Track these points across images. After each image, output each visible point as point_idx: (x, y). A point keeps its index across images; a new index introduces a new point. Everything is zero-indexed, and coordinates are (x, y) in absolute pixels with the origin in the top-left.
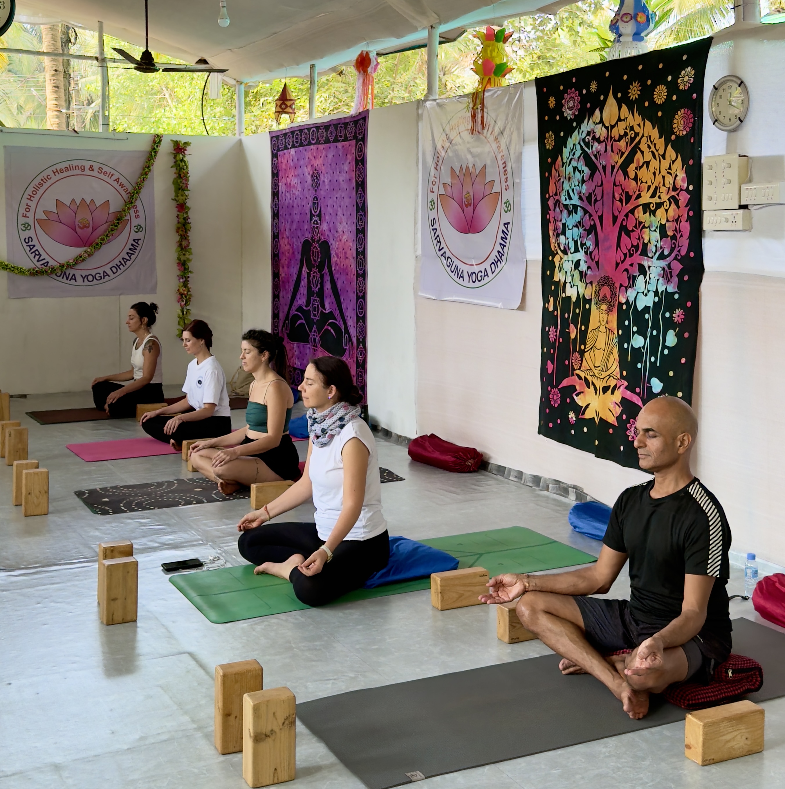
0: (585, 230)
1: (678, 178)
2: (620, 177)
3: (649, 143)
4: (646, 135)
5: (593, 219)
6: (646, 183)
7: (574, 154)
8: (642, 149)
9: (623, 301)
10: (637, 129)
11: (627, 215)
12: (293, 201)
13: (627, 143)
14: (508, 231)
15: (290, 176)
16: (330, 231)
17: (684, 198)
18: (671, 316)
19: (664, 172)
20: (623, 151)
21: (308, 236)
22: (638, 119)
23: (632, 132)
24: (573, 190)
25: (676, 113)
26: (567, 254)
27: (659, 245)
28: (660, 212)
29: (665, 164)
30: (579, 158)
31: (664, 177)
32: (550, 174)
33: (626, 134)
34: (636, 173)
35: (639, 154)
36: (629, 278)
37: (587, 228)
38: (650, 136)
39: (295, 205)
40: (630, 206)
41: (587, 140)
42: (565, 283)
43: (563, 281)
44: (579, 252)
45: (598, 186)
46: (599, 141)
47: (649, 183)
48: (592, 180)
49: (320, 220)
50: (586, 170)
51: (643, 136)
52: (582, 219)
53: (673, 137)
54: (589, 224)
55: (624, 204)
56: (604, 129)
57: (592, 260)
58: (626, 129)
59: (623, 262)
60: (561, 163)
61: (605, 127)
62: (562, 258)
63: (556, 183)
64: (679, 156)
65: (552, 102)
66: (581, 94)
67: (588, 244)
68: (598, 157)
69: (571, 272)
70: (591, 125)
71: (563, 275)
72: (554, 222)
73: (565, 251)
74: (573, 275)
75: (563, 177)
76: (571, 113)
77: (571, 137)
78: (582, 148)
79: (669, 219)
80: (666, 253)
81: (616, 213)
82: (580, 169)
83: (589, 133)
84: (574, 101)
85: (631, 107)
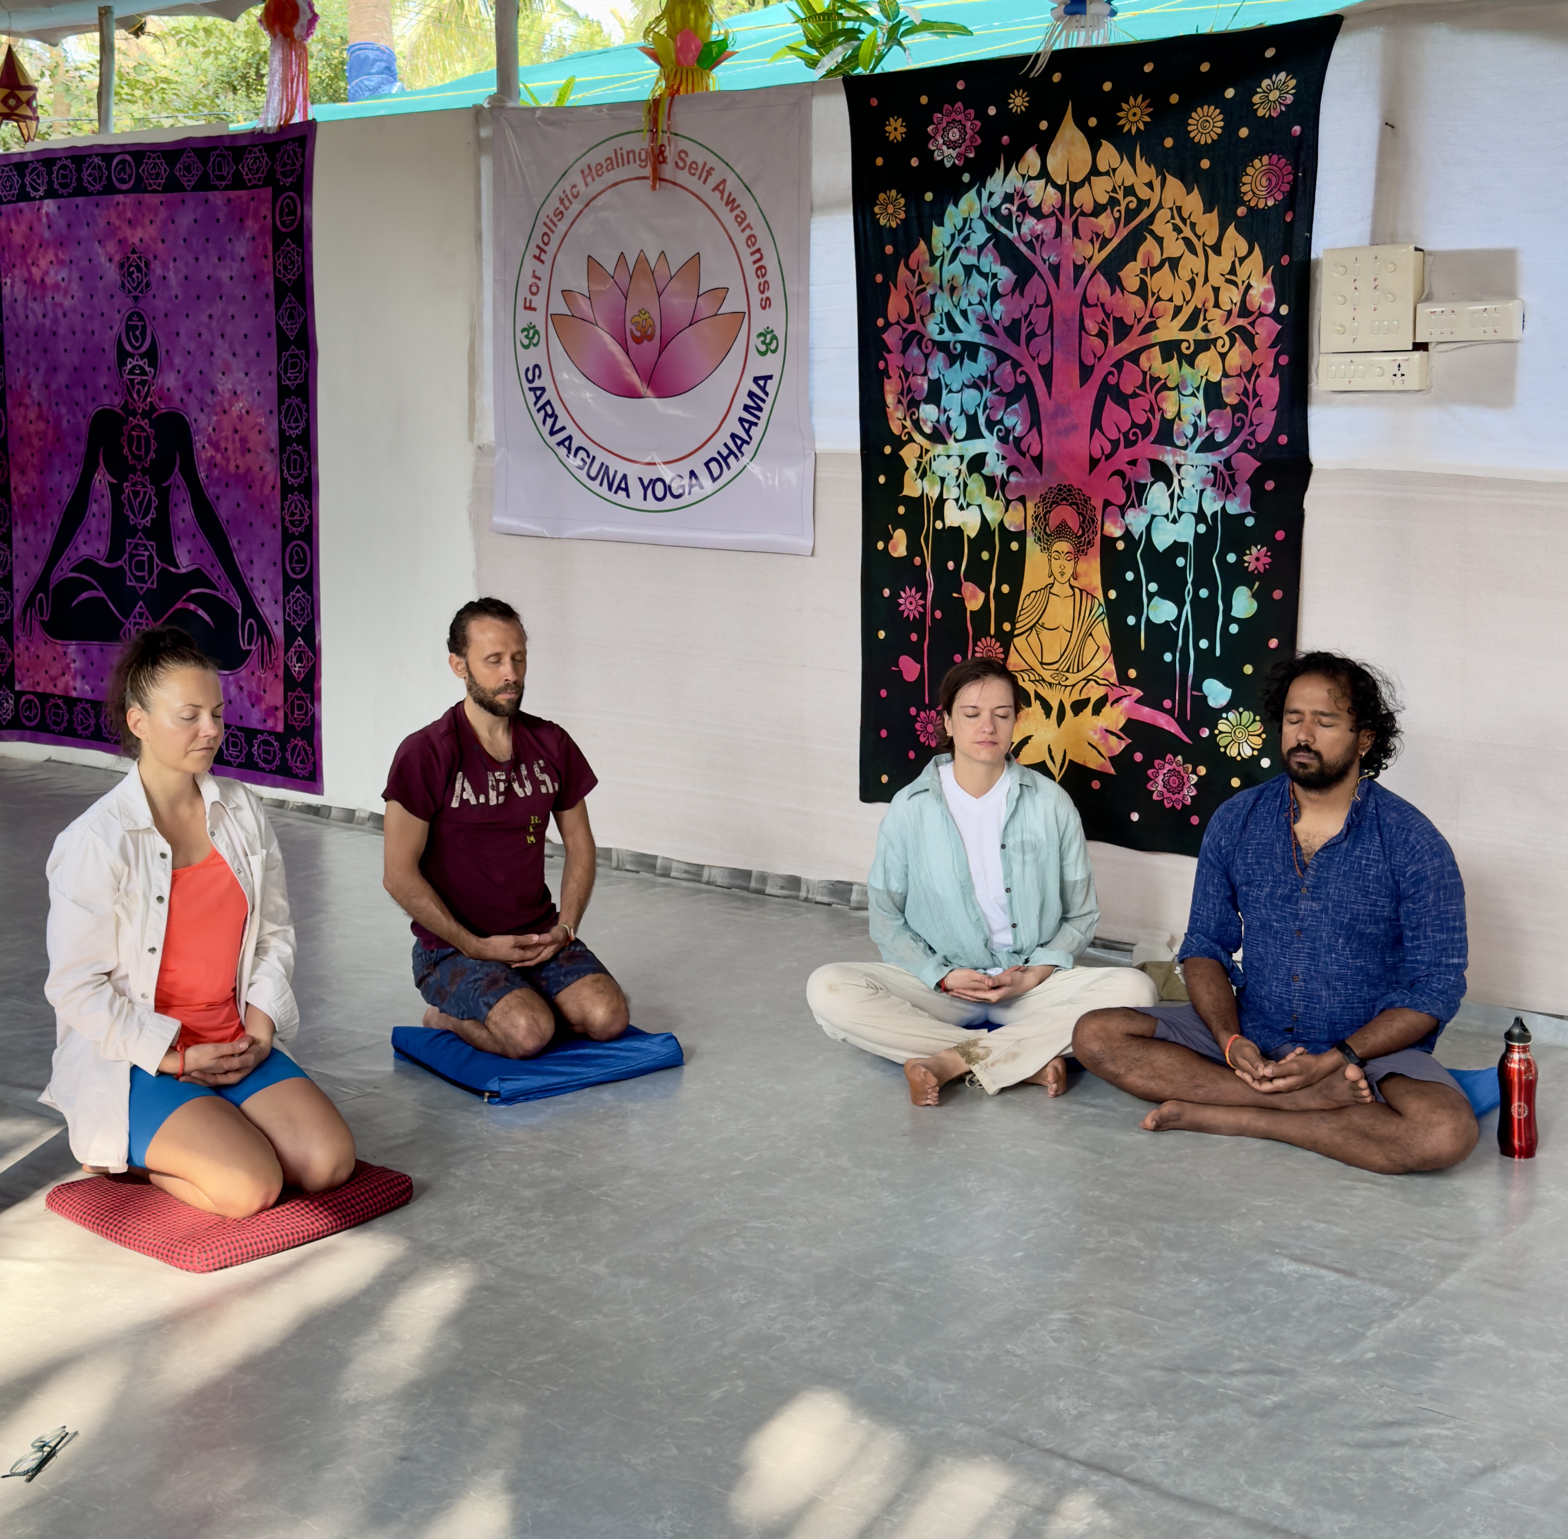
0: (1000, 393)
2: (1101, 288)
3: (1178, 221)
4: (1168, 204)
5: (1023, 372)
6: (1171, 300)
7: (966, 239)
8: (1159, 233)
9: (1116, 533)
10: (1143, 193)
11: (1119, 365)
12: (55, 321)
13: (1117, 221)
14: (767, 394)
15: (43, 263)
16: (190, 391)
17: (1266, 331)
18: (1240, 560)
19: (1216, 280)
20: (1107, 235)
21: (112, 401)
22: (1146, 172)
23: (1132, 198)
24: (964, 314)
25: (1248, 163)
26: (945, 442)
27: (1202, 423)
28: (1207, 359)
29: (1220, 265)
30: (981, 248)
31: (1216, 290)
32: (891, 277)
33: (1113, 202)
34: (1143, 283)
35: (1149, 245)
36: (1127, 489)
37: (1008, 390)
38: (1179, 209)
39: (61, 331)
40: (1128, 346)
41: (1004, 211)
42: (941, 501)
43: (934, 494)
44: (982, 437)
45: (1038, 306)
46: (1038, 213)
47: (1178, 301)
48: (1022, 294)
49: (153, 363)
50: (1005, 274)
51: (1160, 207)
52: (992, 373)
53: (1241, 211)
54: (1011, 380)
55: (1111, 342)
56: (1050, 189)
57: (1023, 454)
58: (1114, 190)
59: (1108, 457)
60: (927, 257)
61: (1055, 185)
62: (927, 451)
63: (912, 297)
64: (1257, 248)
65: (896, 129)
66: (981, 115)
67: (1009, 421)
68: (1037, 246)
69: (958, 477)
70: (1014, 181)
71: (932, 485)
72: (900, 377)
73: (938, 436)
74: (966, 485)
75: (934, 286)
76: (954, 153)
77: (956, 205)
78: (989, 227)
79: (1230, 373)
80: (1220, 437)
81: (1089, 361)
82: (986, 270)
83: (1008, 198)
84: (963, 130)
85: (1125, 148)
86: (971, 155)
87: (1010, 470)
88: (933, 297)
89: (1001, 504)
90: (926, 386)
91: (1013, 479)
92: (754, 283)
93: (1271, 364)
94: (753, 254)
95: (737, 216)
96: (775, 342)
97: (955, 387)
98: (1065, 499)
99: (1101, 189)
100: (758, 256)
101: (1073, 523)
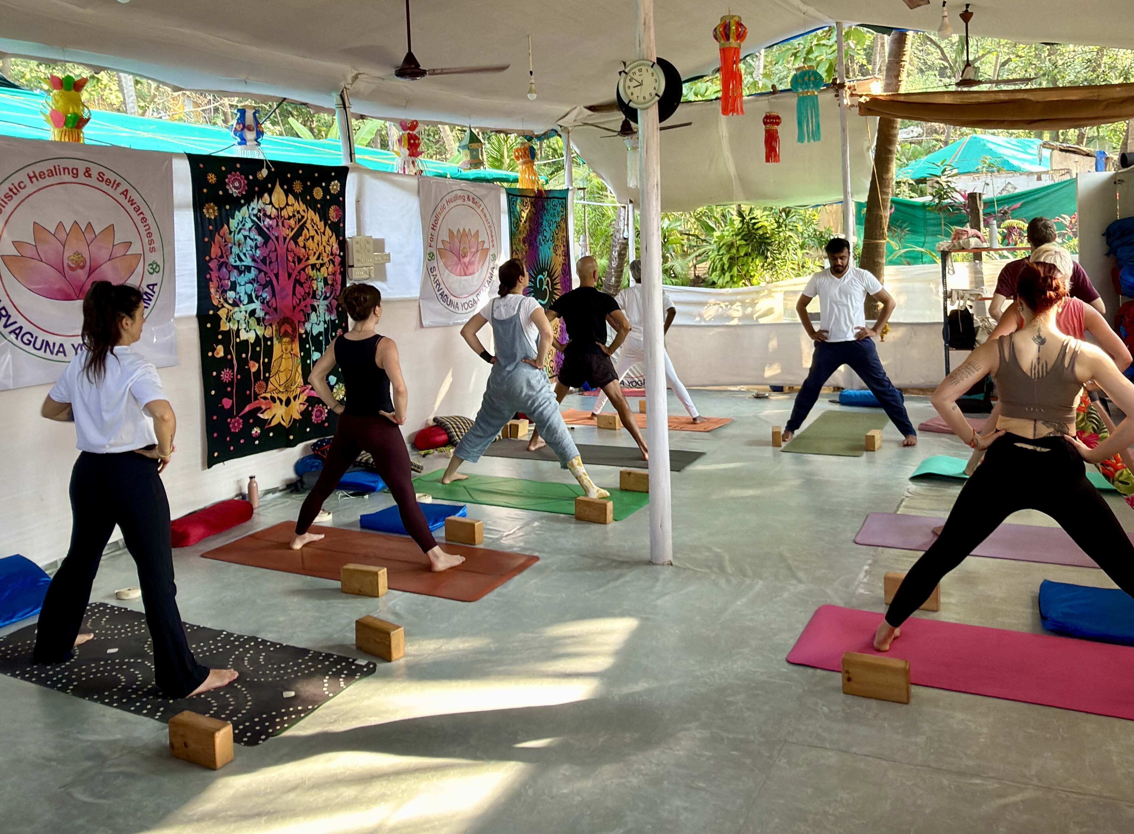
0: (260, 285)
1: (334, 248)
2: (292, 245)
3: (313, 224)
4: (310, 218)
5: (268, 276)
6: (313, 250)
7: (244, 225)
9: (303, 331)
10: (302, 213)
11: (299, 272)
13: (296, 222)
17: (338, 260)
19: (324, 244)
20: (292, 227)
22: (302, 206)
23: (299, 215)
24: (245, 254)
25: (330, 207)
26: (238, 306)
27: (323, 291)
28: (323, 269)
29: (325, 238)
30: (250, 229)
31: (325, 247)
32: (212, 238)
33: (294, 216)
34: (305, 243)
35: (305, 230)
36: (305, 315)
37: (263, 284)
38: (313, 219)
40: (302, 266)
41: (259, 216)
42: (238, 330)
43: (235, 328)
44: (254, 302)
45: (271, 252)
46: (270, 217)
47: (315, 250)
48: (266, 247)
50: (260, 239)
51: (307, 219)
52: (257, 277)
53: (329, 222)
54: (264, 280)
55: (297, 264)
56: (273, 209)
57: (270, 307)
58: (294, 211)
59: (298, 305)
60: (228, 231)
61: (275, 208)
62: (231, 310)
63: (222, 248)
64: (334, 234)
65: (212, 178)
66: (247, 178)
67: (264, 295)
68: (271, 229)
69: (245, 320)
70: (261, 205)
71: (234, 324)
72: (217, 281)
73: (235, 304)
74: (248, 322)
75: (232, 243)
76: (237, 191)
77: (239, 211)
78: (253, 221)
79: (330, 273)
80: (328, 295)
81: (291, 271)
82: (252, 237)
83: (259, 211)
84: (240, 183)
85: (296, 198)
86: (244, 193)
87: (265, 314)
88: (231, 248)
89: (263, 328)
90: (230, 284)
91: (267, 317)
92: (146, 240)
93: (339, 271)
97: (242, 283)
99: (290, 209)
100: (147, 227)
101: (290, 330)
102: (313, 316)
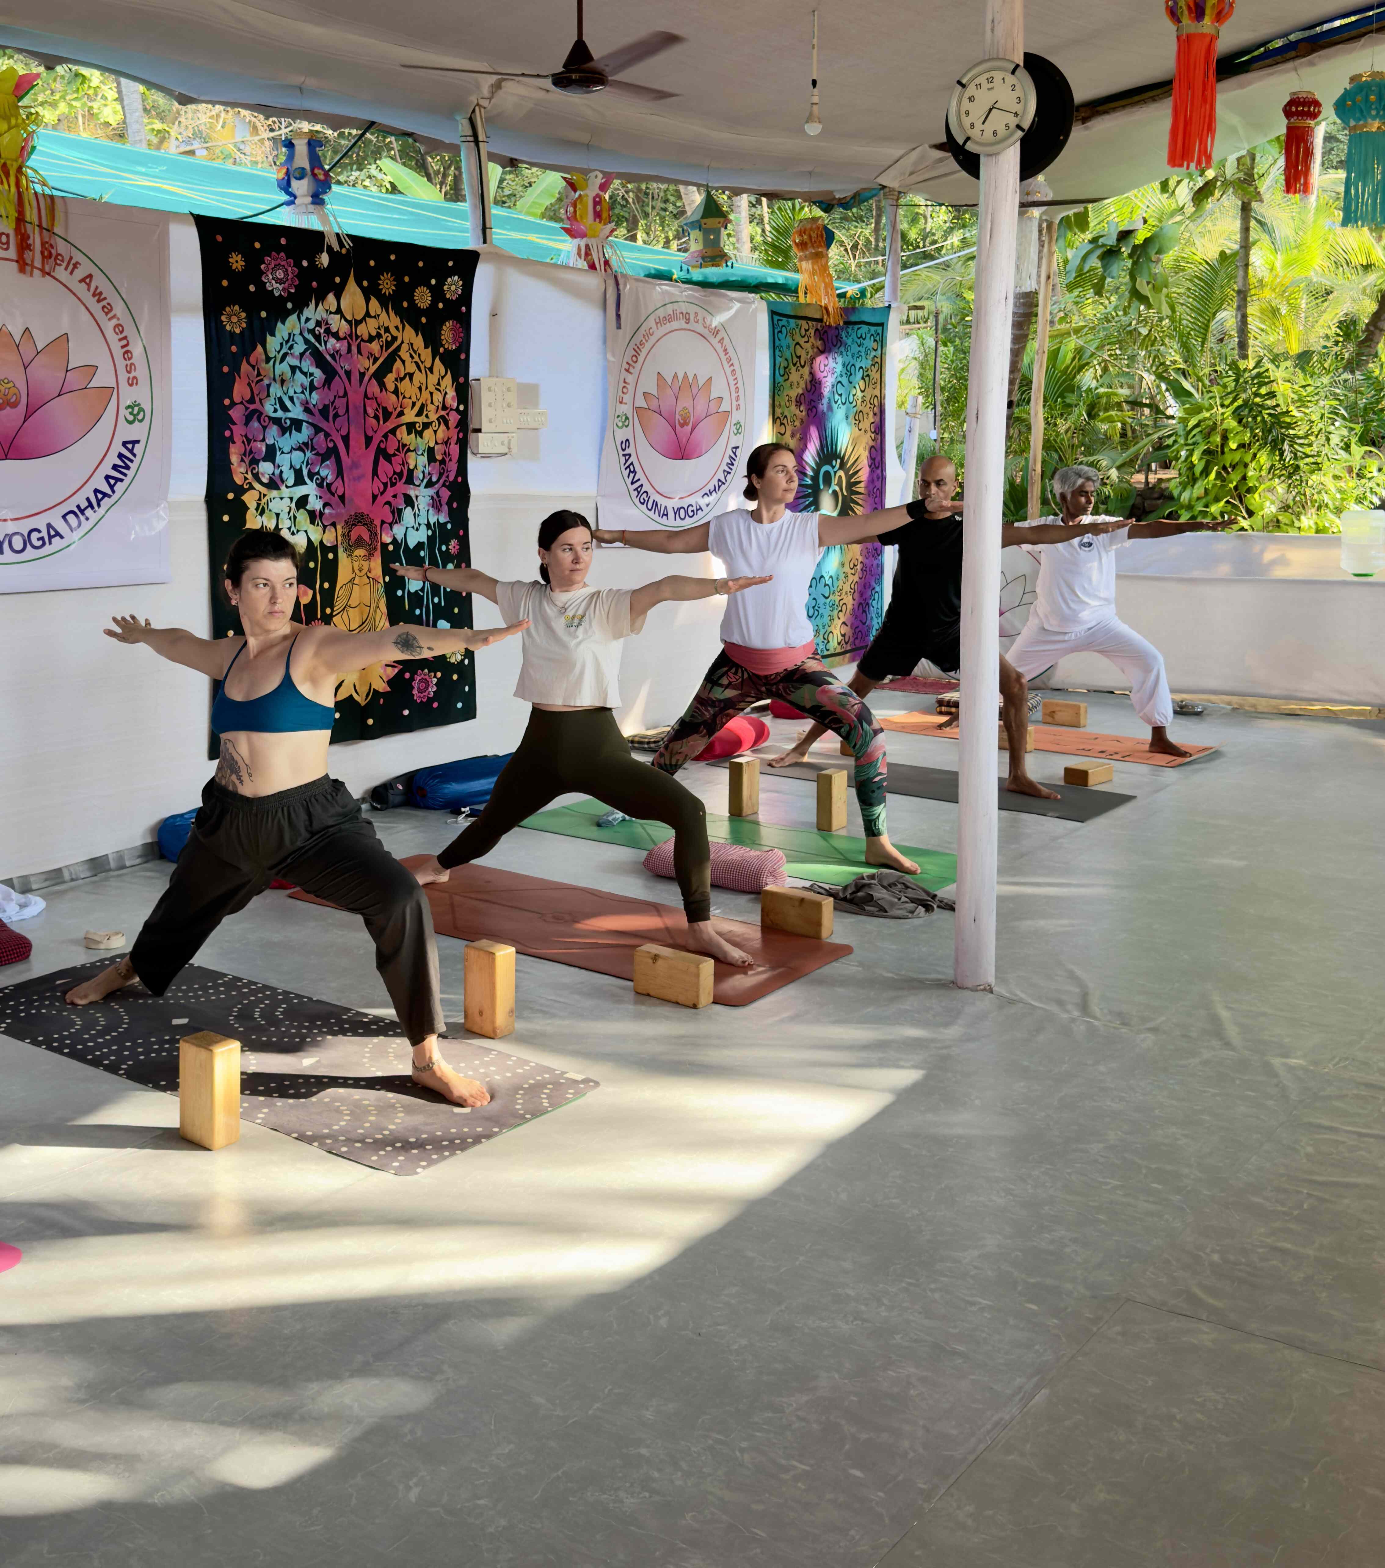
0: (317, 454)
1: (447, 396)
2: (374, 388)
3: (412, 352)
4: (406, 341)
5: (331, 440)
6: (410, 398)
7: (291, 348)
8: (404, 358)
9: (387, 539)
10: (394, 332)
11: (386, 436)
13: (382, 347)
14: (135, 455)
17: (453, 418)
18: (448, 549)
19: (431, 388)
20: (376, 356)
22: (394, 319)
23: (388, 334)
24: (291, 399)
25: (443, 323)
26: (278, 489)
27: (427, 472)
28: (428, 433)
29: (433, 379)
30: (302, 355)
31: (431, 394)
32: (236, 369)
33: (379, 336)
34: (396, 386)
35: (398, 363)
36: (393, 512)
37: (322, 452)
38: (412, 344)
40: (390, 425)
41: (317, 332)
44: (306, 484)
45: (338, 397)
46: (336, 336)
47: (414, 399)
48: (329, 388)
50: (318, 374)
51: (402, 342)
52: (312, 440)
53: (442, 350)
54: (324, 446)
56: (343, 322)
57: (333, 494)
58: (379, 328)
59: (382, 493)
60: (264, 357)
61: (346, 320)
62: (265, 495)
63: (253, 385)
64: (449, 373)
65: (237, 262)
66: (298, 265)
67: (324, 473)
68: (337, 358)
69: (289, 513)
70: (321, 313)
71: (270, 518)
72: (243, 442)
73: (273, 484)
74: (295, 517)
75: (270, 378)
76: (281, 287)
77: (283, 323)
78: (306, 341)
79: (439, 442)
80: (434, 479)
81: (371, 433)
82: (305, 370)
83: (318, 324)
84: (286, 272)
85: (384, 303)
86: (293, 291)
87: (325, 505)
88: (269, 386)
89: (320, 529)
90: (264, 449)
91: (327, 511)
92: (121, 364)
93: (455, 438)
94: (120, 340)
95: (104, 307)
96: (142, 413)
97: (286, 450)
98: (359, 522)
99: (372, 324)
100: (124, 342)
101: (366, 537)
102: (408, 513)
